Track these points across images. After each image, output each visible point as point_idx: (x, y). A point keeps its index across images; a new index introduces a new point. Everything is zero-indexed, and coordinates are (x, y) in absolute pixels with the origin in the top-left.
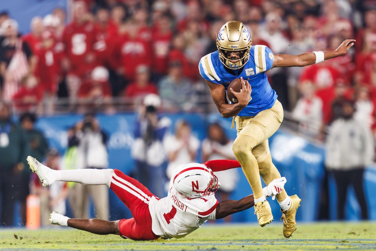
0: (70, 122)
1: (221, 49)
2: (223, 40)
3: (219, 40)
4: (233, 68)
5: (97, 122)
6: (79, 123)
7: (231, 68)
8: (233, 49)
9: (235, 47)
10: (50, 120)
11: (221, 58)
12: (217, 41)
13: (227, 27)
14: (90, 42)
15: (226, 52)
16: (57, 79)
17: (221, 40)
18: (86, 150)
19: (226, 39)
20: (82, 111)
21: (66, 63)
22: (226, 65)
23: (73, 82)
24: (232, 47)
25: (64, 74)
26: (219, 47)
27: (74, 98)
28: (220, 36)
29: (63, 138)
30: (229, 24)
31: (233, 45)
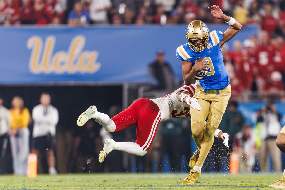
0: (258, 106)
1: (189, 40)
2: (190, 33)
3: (187, 33)
4: (198, 51)
5: (275, 107)
6: (263, 107)
7: (197, 51)
8: (196, 39)
9: (197, 37)
10: (247, 106)
11: (190, 46)
12: (186, 34)
13: (192, 25)
14: (271, 56)
15: (193, 41)
16: (251, 80)
17: (188, 34)
18: (268, 124)
19: (191, 32)
20: (265, 100)
21: (255, 70)
22: (193, 50)
23: (260, 82)
24: (196, 37)
25: (254, 77)
26: (188, 38)
27: (261, 92)
28: (188, 31)
29: (254, 117)
30: (193, 23)
31: (196, 36)
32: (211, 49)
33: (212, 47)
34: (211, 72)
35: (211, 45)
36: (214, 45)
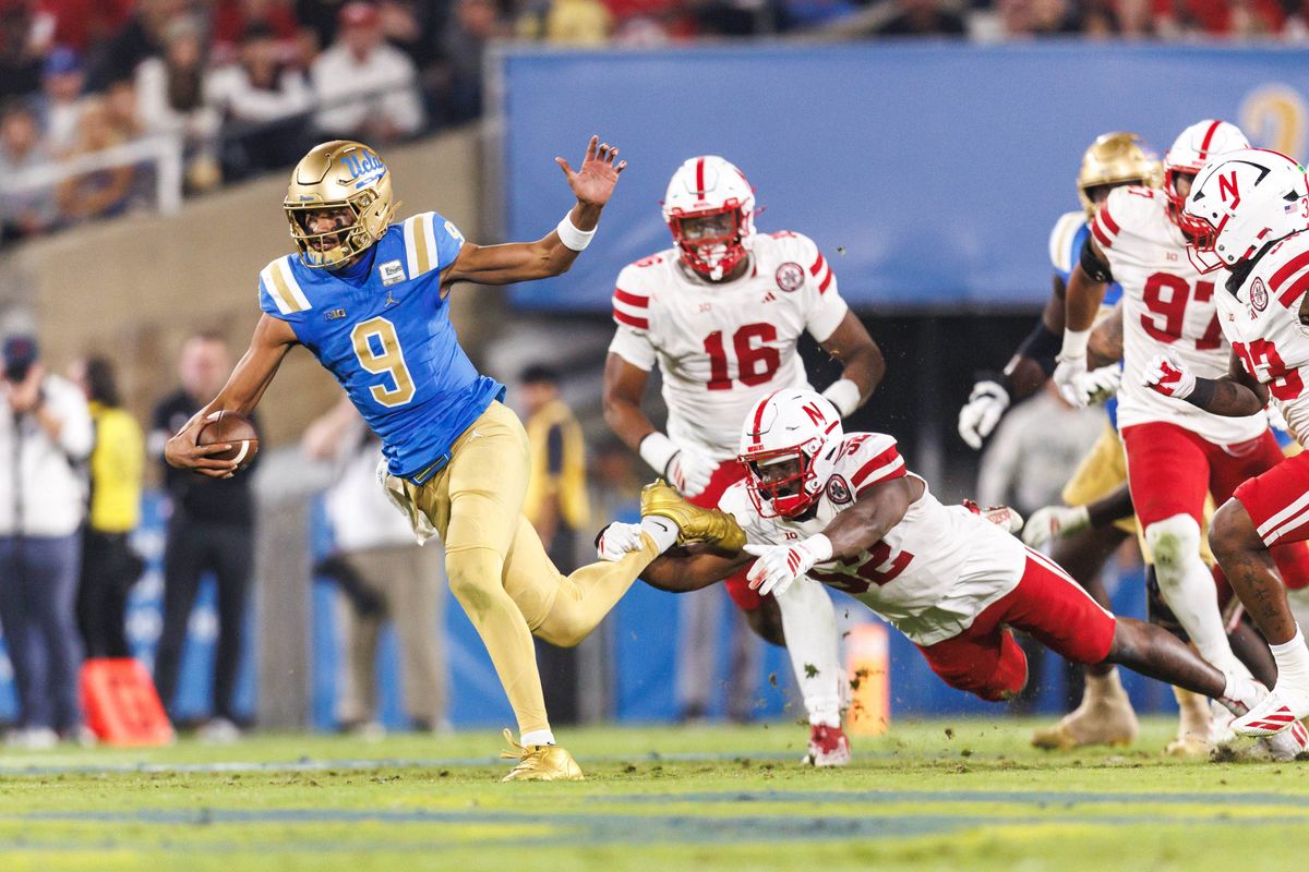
8: (302, 205)
9: (307, 199)
24: (304, 199)
32: (397, 286)
33: (404, 278)
34: (399, 390)
35: (397, 269)
36: (414, 273)
